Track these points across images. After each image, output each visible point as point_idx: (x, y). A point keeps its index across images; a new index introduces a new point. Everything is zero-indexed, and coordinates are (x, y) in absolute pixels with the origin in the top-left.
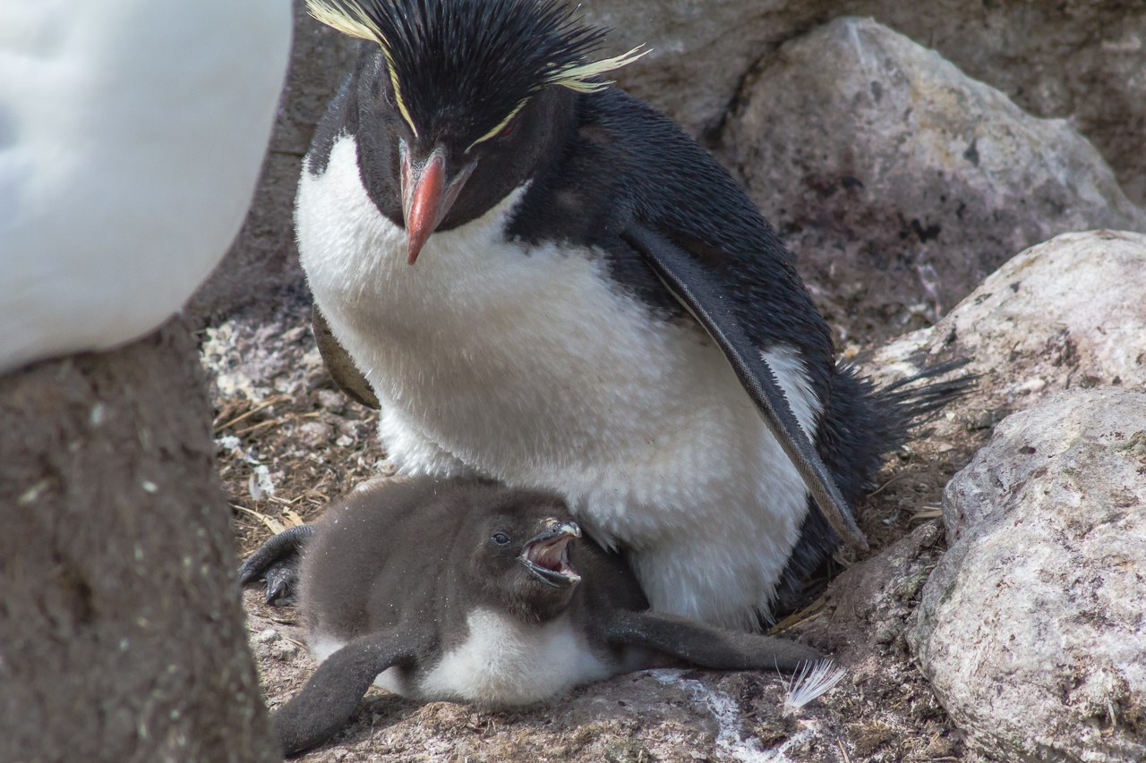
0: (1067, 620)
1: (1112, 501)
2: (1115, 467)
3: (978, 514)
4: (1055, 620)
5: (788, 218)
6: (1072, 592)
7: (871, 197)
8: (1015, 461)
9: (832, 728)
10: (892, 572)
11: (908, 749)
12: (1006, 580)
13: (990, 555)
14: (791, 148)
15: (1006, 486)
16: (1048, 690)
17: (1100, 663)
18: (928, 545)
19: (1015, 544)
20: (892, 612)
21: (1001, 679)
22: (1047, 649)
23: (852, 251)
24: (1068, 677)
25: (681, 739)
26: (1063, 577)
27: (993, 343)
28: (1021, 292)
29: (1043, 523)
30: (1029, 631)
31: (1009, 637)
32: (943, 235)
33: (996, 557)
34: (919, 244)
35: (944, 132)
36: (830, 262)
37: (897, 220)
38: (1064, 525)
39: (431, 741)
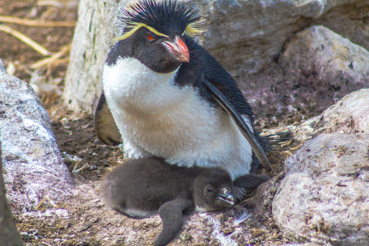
0: (309, 200)
1: (328, 166)
2: (331, 156)
3: (292, 169)
4: (306, 200)
5: (296, 84)
6: (312, 192)
7: (320, 78)
8: (304, 154)
9: (245, 230)
10: (271, 185)
11: (267, 237)
12: (294, 188)
13: (291, 181)
14: (298, 63)
15: (300, 161)
16: (302, 220)
17: (316, 213)
18: (281, 178)
19: (298, 178)
20: (269, 197)
21: (289, 217)
22: (302, 208)
23: (315, 94)
24: (307, 217)
25: (201, 233)
26: (310, 187)
27: (332, 120)
28: (342, 106)
29: (307, 172)
30: (298, 203)
31: (292, 204)
32: (342, 89)
33: (292, 181)
34: (334, 92)
35: (342, 59)
36: (307, 96)
37: (328, 85)
38: (313, 172)
39: (131, 232)
